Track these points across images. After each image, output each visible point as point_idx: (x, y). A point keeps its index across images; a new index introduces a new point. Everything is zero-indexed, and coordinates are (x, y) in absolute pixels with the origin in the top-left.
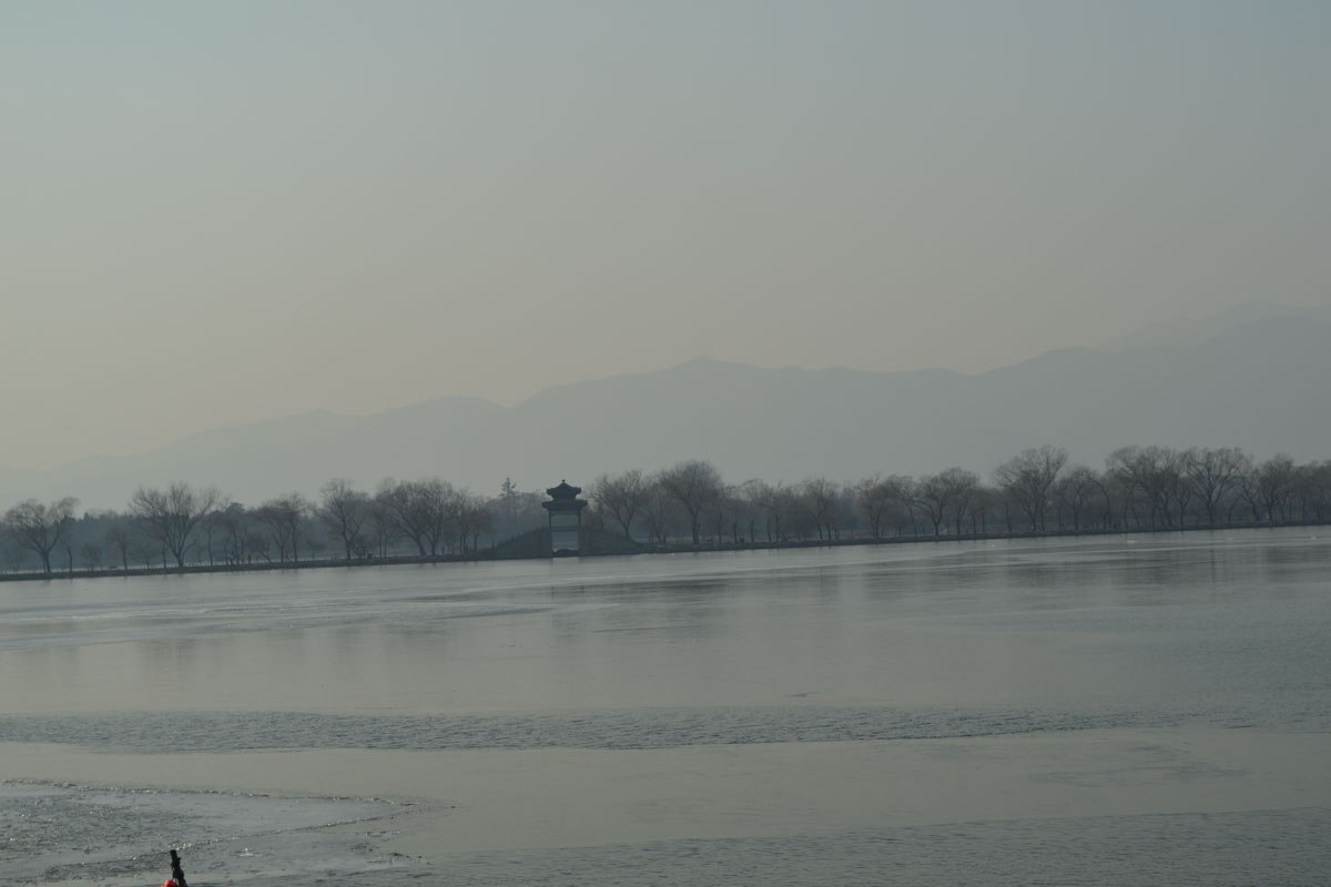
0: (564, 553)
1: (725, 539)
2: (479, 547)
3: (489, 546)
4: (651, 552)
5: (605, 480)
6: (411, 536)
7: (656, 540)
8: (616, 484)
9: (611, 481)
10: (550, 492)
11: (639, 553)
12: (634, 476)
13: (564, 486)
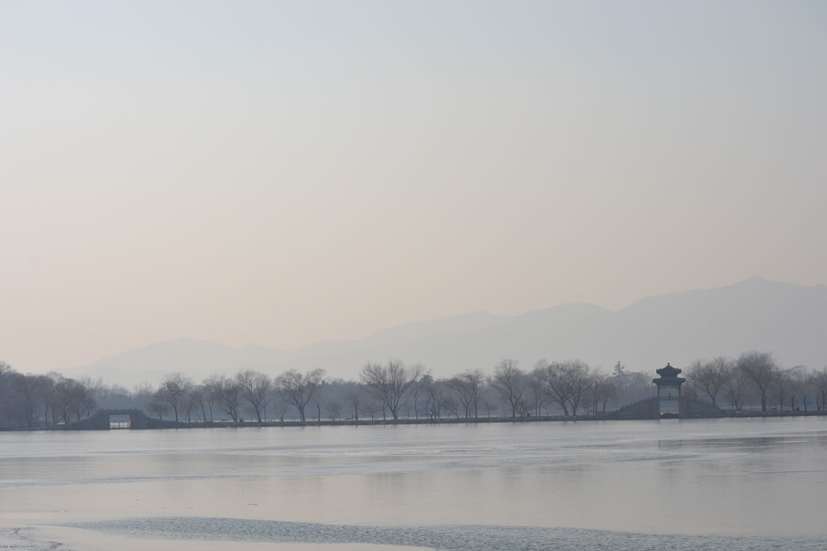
0: (668, 416)
1: (785, 408)
2: (607, 410)
3: (614, 410)
4: (731, 416)
5: (699, 364)
6: (557, 401)
7: (735, 407)
8: (707, 366)
9: (703, 365)
10: (659, 372)
11: (723, 417)
12: (721, 362)
13: (669, 368)
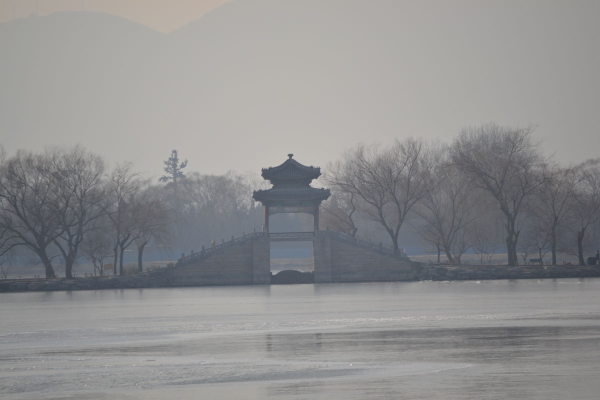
0: (289, 278)
1: (563, 258)
2: (146, 264)
3: (163, 263)
4: (435, 278)
5: (360, 155)
6: (28, 243)
7: (444, 257)
8: (379, 162)
9: (370, 157)
10: (267, 174)
11: (417, 279)
12: (412, 151)
13: (291, 165)
